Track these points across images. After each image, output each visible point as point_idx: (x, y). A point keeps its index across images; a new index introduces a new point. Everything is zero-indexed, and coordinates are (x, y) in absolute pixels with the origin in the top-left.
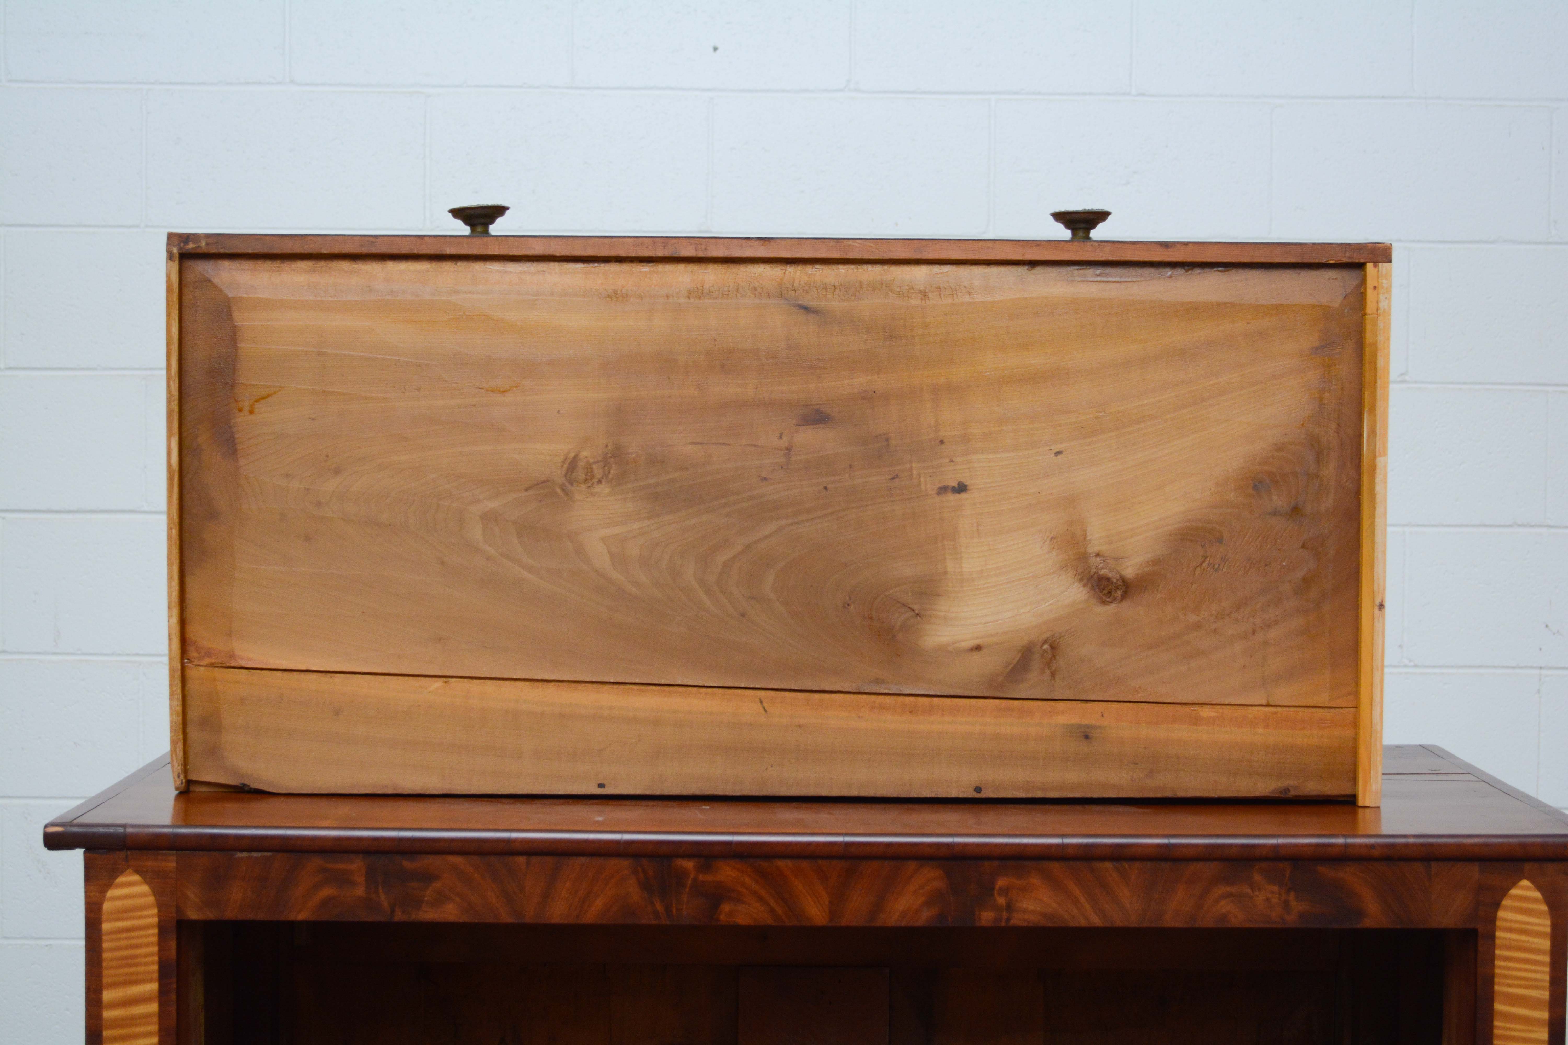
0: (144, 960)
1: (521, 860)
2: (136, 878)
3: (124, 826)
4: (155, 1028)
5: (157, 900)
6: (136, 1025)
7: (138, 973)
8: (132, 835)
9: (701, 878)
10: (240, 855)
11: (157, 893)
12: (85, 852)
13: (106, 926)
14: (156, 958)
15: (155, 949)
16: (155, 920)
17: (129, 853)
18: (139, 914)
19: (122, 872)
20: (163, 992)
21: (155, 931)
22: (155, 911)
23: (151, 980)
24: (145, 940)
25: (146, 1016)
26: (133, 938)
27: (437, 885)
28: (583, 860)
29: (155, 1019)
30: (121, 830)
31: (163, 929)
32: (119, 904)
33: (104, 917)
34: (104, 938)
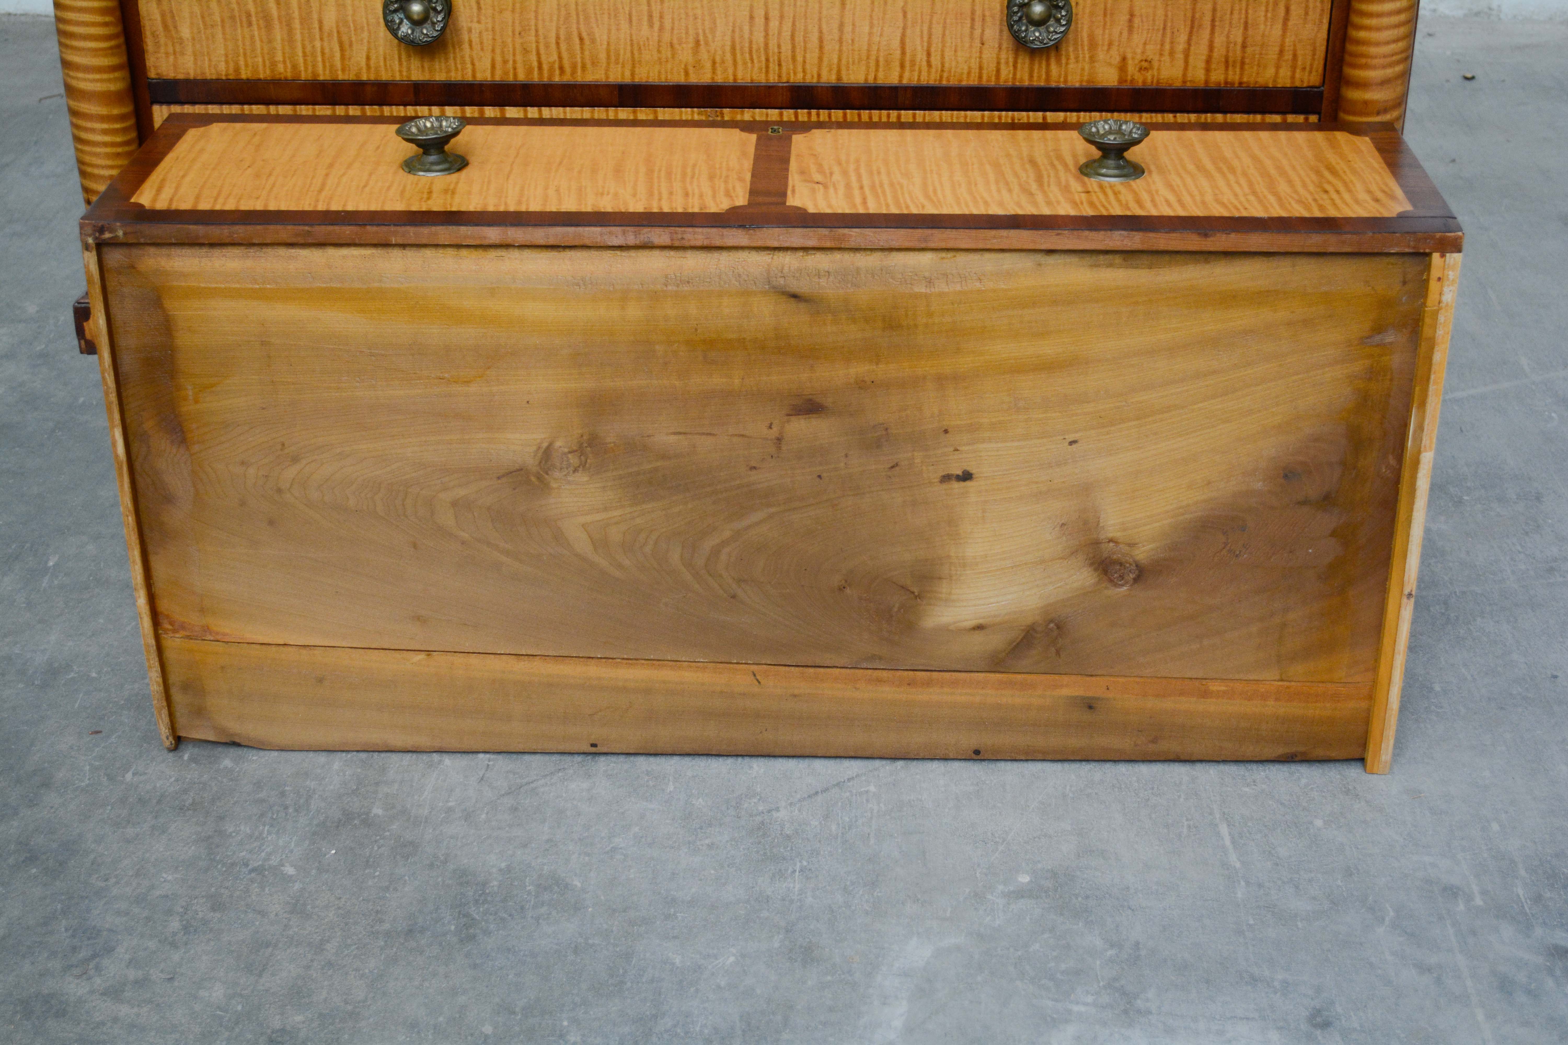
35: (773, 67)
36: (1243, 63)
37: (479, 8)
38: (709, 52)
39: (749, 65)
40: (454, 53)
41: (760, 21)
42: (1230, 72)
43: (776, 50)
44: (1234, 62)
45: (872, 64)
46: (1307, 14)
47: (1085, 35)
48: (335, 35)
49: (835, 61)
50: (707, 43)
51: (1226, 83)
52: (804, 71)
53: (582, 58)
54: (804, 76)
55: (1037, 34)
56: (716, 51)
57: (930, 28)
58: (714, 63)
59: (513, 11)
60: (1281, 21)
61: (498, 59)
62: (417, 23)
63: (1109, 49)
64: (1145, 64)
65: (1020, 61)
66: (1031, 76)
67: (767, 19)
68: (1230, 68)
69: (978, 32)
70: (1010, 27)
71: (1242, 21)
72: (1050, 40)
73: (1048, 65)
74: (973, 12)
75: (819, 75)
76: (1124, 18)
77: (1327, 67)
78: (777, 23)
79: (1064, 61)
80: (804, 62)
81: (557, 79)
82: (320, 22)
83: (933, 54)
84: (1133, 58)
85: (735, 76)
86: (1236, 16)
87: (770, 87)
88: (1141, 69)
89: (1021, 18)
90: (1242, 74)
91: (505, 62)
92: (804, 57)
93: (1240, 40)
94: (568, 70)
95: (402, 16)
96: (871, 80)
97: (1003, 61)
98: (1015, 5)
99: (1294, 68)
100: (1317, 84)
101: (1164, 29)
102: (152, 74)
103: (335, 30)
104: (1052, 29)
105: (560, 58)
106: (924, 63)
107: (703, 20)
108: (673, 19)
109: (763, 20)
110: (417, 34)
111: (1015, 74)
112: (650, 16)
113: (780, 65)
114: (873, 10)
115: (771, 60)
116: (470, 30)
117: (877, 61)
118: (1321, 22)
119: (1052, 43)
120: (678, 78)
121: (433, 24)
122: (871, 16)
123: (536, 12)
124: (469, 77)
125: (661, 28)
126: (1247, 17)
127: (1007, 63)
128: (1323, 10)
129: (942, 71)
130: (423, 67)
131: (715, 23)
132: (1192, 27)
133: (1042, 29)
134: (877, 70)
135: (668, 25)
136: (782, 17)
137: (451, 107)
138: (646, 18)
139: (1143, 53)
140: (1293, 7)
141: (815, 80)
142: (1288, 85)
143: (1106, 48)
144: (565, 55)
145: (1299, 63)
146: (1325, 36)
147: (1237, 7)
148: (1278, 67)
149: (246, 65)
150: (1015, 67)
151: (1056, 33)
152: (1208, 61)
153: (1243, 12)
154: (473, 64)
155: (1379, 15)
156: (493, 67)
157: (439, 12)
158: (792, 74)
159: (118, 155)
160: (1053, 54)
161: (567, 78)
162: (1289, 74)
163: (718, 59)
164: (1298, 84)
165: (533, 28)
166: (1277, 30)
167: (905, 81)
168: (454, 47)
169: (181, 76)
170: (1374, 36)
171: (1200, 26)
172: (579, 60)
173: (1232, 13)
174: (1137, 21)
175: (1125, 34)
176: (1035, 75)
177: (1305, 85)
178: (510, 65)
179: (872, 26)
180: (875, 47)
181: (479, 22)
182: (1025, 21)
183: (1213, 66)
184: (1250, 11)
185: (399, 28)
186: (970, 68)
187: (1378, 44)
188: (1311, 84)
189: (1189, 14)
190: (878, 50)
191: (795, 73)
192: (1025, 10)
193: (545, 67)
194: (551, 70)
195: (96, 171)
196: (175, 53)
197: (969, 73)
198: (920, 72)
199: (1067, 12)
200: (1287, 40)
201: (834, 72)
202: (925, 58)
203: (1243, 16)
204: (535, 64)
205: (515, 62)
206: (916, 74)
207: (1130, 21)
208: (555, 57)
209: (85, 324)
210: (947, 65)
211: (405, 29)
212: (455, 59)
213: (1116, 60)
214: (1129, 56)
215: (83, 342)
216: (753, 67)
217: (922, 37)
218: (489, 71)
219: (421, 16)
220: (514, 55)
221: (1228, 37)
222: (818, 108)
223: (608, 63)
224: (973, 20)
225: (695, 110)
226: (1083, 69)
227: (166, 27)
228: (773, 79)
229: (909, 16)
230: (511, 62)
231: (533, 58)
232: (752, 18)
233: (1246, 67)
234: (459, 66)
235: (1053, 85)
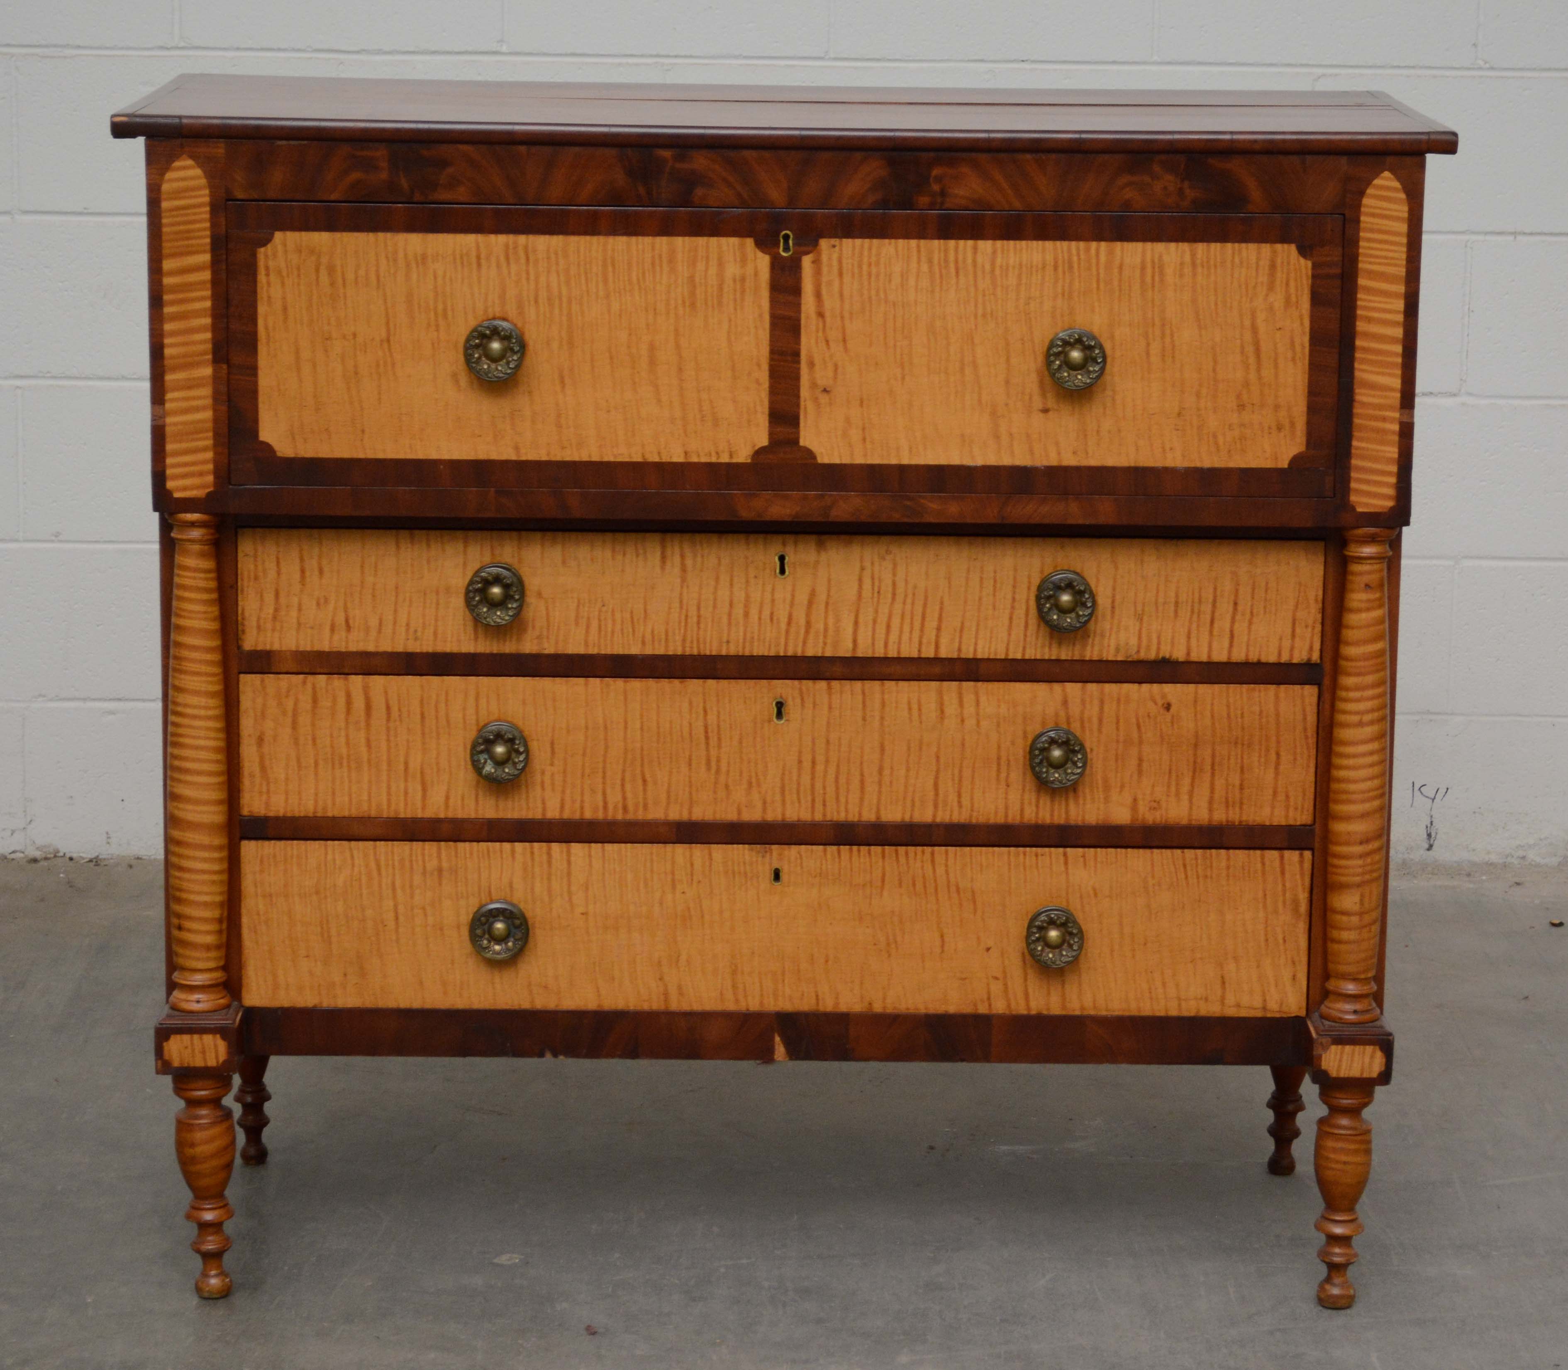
0: (197, 234)
1: (523, 149)
2: (190, 162)
3: (180, 117)
4: (208, 293)
5: (209, 183)
6: (191, 291)
7: (192, 246)
8: (187, 125)
9: (678, 165)
10: (280, 143)
11: (210, 175)
12: (146, 140)
13: (165, 205)
14: (208, 233)
15: (208, 225)
16: (207, 199)
17: (184, 140)
18: (193, 194)
19: (177, 157)
20: (215, 264)
21: (208, 209)
22: (207, 192)
23: (204, 252)
24: (197, 217)
25: (203, 283)
26: (188, 214)
27: (450, 170)
28: (577, 149)
29: (209, 285)
30: (177, 120)
31: (214, 208)
32: (175, 185)
33: (163, 196)
34: (163, 215)
35: (819, 806)
36: (1241, 803)
37: (553, 752)
38: (760, 793)
39: (797, 805)
40: (527, 792)
41: (807, 765)
42: (1231, 812)
43: (821, 792)
44: (1234, 803)
45: (909, 803)
46: (1295, 759)
47: (1099, 777)
48: (419, 775)
49: (875, 801)
50: (759, 785)
51: (1227, 821)
52: (847, 811)
53: (645, 799)
54: (846, 815)
55: (1057, 775)
56: (766, 792)
57: (961, 771)
58: (765, 803)
59: (584, 755)
60: (1273, 766)
61: (568, 799)
62: (500, 763)
63: (1121, 791)
64: (1155, 805)
65: (1041, 802)
66: (1052, 815)
67: (814, 762)
68: (1231, 808)
69: (1003, 775)
70: (1033, 768)
71: (1239, 765)
72: (1069, 781)
73: (1067, 805)
74: (999, 758)
75: (860, 814)
76: (1134, 762)
77: (1317, 807)
78: (823, 767)
79: (1081, 802)
80: (847, 802)
81: (620, 816)
82: (406, 764)
83: (963, 795)
84: (1143, 799)
85: (783, 815)
86: (1232, 761)
87: (815, 825)
88: (1150, 809)
89: (1041, 762)
90: (1241, 813)
91: (574, 802)
92: (847, 797)
93: (1237, 782)
94: (631, 808)
95: (486, 756)
96: (907, 818)
97: (1026, 802)
98: (1037, 749)
99: (1287, 808)
100: (1309, 822)
101: (1170, 772)
102: (245, 812)
103: (419, 772)
104: (1069, 771)
105: (624, 798)
106: (955, 804)
107: (756, 764)
108: (729, 763)
109: (810, 764)
110: (499, 772)
111: (1037, 813)
112: (708, 761)
113: (824, 805)
114: (909, 755)
115: (817, 800)
116: (543, 773)
117: (913, 801)
118: (1308, 766)
119: (1069, 783)
120: (731, 816)
121: (515, 764)
122: (907, 761)
123: (605, 756)
124: (538, 816)
125: (718, 771)
126: (1242, 761)
127: (1030, 803)
128: (1309, 756)
129: (972, 810)
130: (497, 806)
131: (766, 767)
132: (1194, 772)
133: (1061, 771)
134: (913, 810)
135: (724, 769)
136: (827, 761)
137: (521, 844)
138: (704, 762)
139: (1152, 793)
140: (1282, 753)
141: (856, 819)
142: (1284, 824)
143: (1118, 790)
144: (629, 795)
145: (1292, 803)
146: (1312, 779)
147: (1233, 753)
148: (1273, 807)
149: (334, 804)
150: (1037, 806)
151: (1074, 774)
152: (1211, 802)
153: (1239, 756)
154: (544, 802)
155: (1355, 756)
156: (562, 807)
157: (521, 753)
158: (835, 813)
159: (213, 882)
160: (1071, 795)
161: (630, 816)
162: (1283, 813)
163: (769, 799)
164: (1291, 822)
165: (601, 770)
166: (1270, 774)
167: (938, 820)
168: (527, 787)
169: (271, 814)
170: (1351, 774)
171: (1202, 770)
172: (641, 800)
173: (1229, 759)
174: (1145, 765)
175: (1135, 777)
176: (1056, 813)
177: (1298, 823)
178: (577, 805)
179: (908, 770)
180: (911, 789)
181: (552, 764)
182: (1045, 764)
183: (1215, 806)
184: (1245, 757)
185: (483, 768)
186: (996, 808)
187: (1355, 781)
188: (1304, 822)
189: (1192, 760)
190: (914, 791)
191: (838, 812)
192: (1045, 754)
193: (611, 807)
194: (615, 807)
195: (192, 897)
196: (268, 792)
197: (996, 813)
198: (952, 811)
199: (1083, 755)
200: (1280, 782)
201: (874, 810)
202: (956, 799)
203: (1239, 761)
204: (601, 804)
205: (582, 801)
206: (948, 813)
207: (1139, 766)
208: (619, 798)
209: (165, 1044)
210: (976, 805)
211: (489, 768)
212: (528, 797)
213: (1129, 801)
214: (1140, 797)
215: (160, 1062)
216: (800, 806)
217: (953, 780)
218: (558, 810)
219: (505, 757)
220: (582, 794)
221: (1227, 780)
222: (859, 845)
223: (668, 803)
224: (999, 764)
225: (747, 846)
226: (1098, 809)
227: (263, 768)
228: (818, 817)
229: (942, 760)
230: (579, 801)
231: (600, 798)
232: (800, 762)
233: (1245, 807)
234: (531, 805)
235: (1072, 822)
